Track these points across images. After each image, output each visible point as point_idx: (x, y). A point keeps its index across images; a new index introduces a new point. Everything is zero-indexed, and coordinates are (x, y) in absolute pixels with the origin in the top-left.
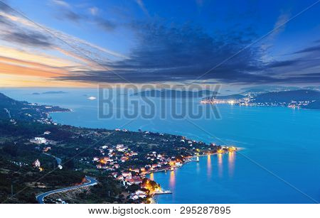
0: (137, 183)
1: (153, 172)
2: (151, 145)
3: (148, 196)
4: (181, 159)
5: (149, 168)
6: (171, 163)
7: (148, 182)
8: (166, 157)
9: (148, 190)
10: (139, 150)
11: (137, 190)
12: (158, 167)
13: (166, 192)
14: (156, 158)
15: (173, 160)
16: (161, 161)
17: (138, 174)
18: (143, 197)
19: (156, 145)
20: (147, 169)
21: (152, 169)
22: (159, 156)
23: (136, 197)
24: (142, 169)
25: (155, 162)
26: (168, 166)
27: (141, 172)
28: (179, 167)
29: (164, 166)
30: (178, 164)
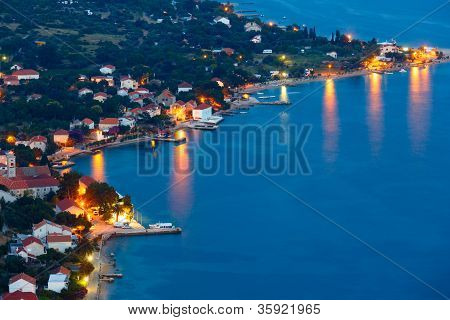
0: (38, 192)
1: (102, 146)
2: (94, 39)
3: (85, 245)
4: (216, 95)
5: (86, 130)
6: (178, 113)
7: (82, 190)
8: (155, 90)
9: (82, 220)
10: (42, 58)
11: (38, 221)
12: (123, 129)
13: (157, 227)
14: (113, 91)
15: (183, 99)
16: (134, 105)
17: (44, 158)
18: (61, 247)
19: (114, 39)
20: (77, 137)
21: (100, 137)
22: (128, 83)
23: (34, 250)
24: (61, 138)
25: (113, 108)
26: (164, 123)
27: (53, 147)
28: (208, 129)
29: (148, 124)
30: (203, 115)
